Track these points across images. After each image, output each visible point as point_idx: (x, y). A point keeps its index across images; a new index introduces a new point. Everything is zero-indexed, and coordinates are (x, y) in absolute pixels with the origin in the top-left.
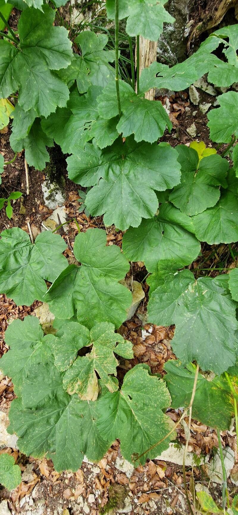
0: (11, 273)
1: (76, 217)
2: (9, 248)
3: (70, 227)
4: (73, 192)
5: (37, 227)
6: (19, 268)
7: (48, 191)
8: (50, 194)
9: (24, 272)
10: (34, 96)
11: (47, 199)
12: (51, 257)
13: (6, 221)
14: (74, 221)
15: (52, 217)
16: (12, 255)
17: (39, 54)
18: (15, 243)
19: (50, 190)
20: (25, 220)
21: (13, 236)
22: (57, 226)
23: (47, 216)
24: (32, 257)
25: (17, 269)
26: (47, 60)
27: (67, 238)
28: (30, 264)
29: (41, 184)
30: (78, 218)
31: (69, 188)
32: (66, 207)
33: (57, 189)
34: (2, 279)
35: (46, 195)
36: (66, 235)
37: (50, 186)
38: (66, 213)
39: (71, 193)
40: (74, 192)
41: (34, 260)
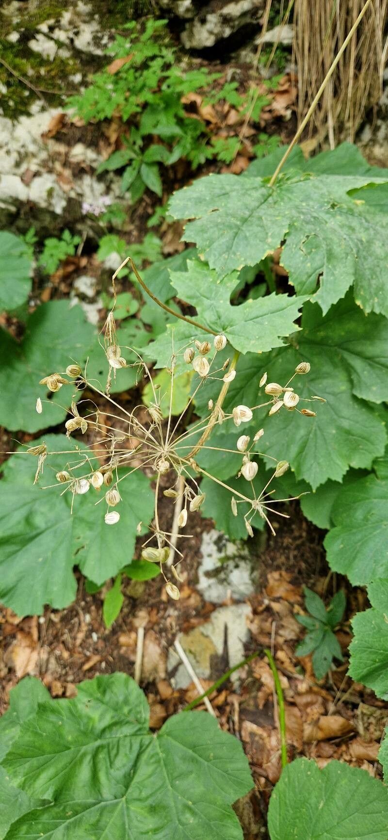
0: (70, 813)
1: (277, 648)
2: (87, 733)
3: (250, 673)
4: (281, 575)
5: (159, 644)
6: (95, 804)
7: (217, 556)
8: (219, 564)
9: (102, 823)
10: (298, 437)
11: (208, 574)
12: (194, 803)
13: (87, 603)
14: (266, 659)
15: (207, 629)
16: (88, 758)
17: (337, 360)
18: (107, 721)
19: (223, 555)
20: (134, 616)
21: (107, 698)
22: (214, 658)
23: (194, 621)
24: (136, 779)
25: (87, 807)
26: (354, 377)
27: (233, 704)
28: (127, 802)
29: (202, 533)
30: (281, 655)
31: (273, 559)
32: (255, 612)
33: (242, 558)
34: (40, 826)
35: (209, 563)
36: (233, 692)
37: (225, 545)
38: (250, 631)
39: (276, 575)
40: (284, 573)
41: (144, 794)
